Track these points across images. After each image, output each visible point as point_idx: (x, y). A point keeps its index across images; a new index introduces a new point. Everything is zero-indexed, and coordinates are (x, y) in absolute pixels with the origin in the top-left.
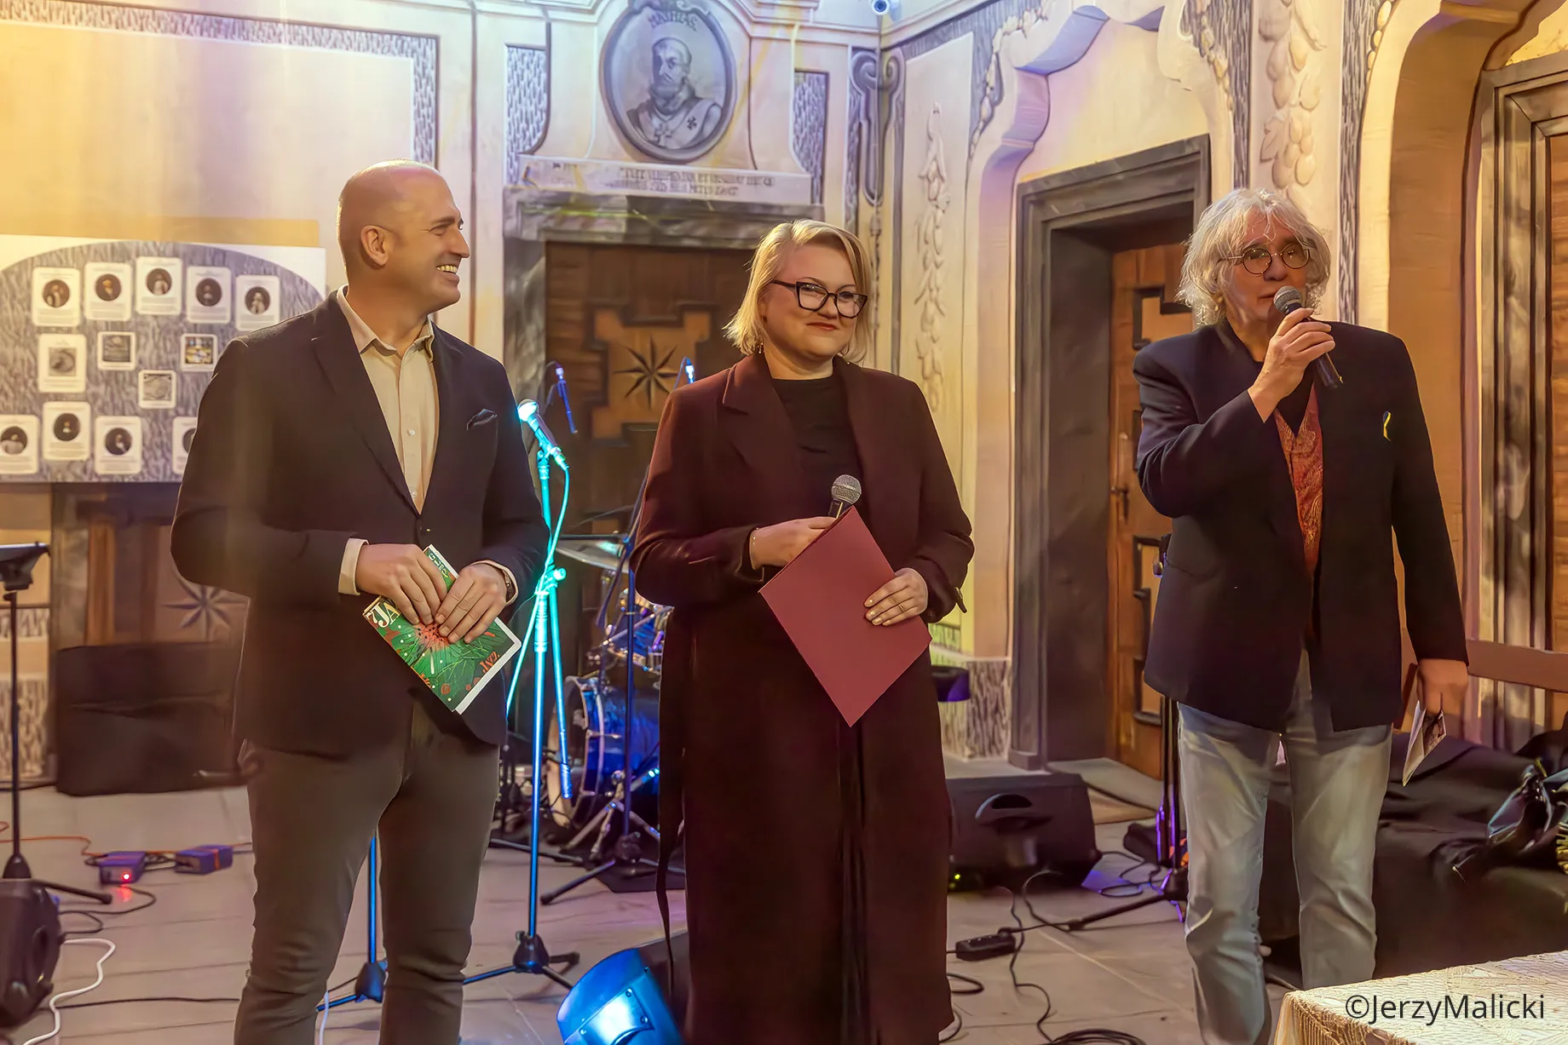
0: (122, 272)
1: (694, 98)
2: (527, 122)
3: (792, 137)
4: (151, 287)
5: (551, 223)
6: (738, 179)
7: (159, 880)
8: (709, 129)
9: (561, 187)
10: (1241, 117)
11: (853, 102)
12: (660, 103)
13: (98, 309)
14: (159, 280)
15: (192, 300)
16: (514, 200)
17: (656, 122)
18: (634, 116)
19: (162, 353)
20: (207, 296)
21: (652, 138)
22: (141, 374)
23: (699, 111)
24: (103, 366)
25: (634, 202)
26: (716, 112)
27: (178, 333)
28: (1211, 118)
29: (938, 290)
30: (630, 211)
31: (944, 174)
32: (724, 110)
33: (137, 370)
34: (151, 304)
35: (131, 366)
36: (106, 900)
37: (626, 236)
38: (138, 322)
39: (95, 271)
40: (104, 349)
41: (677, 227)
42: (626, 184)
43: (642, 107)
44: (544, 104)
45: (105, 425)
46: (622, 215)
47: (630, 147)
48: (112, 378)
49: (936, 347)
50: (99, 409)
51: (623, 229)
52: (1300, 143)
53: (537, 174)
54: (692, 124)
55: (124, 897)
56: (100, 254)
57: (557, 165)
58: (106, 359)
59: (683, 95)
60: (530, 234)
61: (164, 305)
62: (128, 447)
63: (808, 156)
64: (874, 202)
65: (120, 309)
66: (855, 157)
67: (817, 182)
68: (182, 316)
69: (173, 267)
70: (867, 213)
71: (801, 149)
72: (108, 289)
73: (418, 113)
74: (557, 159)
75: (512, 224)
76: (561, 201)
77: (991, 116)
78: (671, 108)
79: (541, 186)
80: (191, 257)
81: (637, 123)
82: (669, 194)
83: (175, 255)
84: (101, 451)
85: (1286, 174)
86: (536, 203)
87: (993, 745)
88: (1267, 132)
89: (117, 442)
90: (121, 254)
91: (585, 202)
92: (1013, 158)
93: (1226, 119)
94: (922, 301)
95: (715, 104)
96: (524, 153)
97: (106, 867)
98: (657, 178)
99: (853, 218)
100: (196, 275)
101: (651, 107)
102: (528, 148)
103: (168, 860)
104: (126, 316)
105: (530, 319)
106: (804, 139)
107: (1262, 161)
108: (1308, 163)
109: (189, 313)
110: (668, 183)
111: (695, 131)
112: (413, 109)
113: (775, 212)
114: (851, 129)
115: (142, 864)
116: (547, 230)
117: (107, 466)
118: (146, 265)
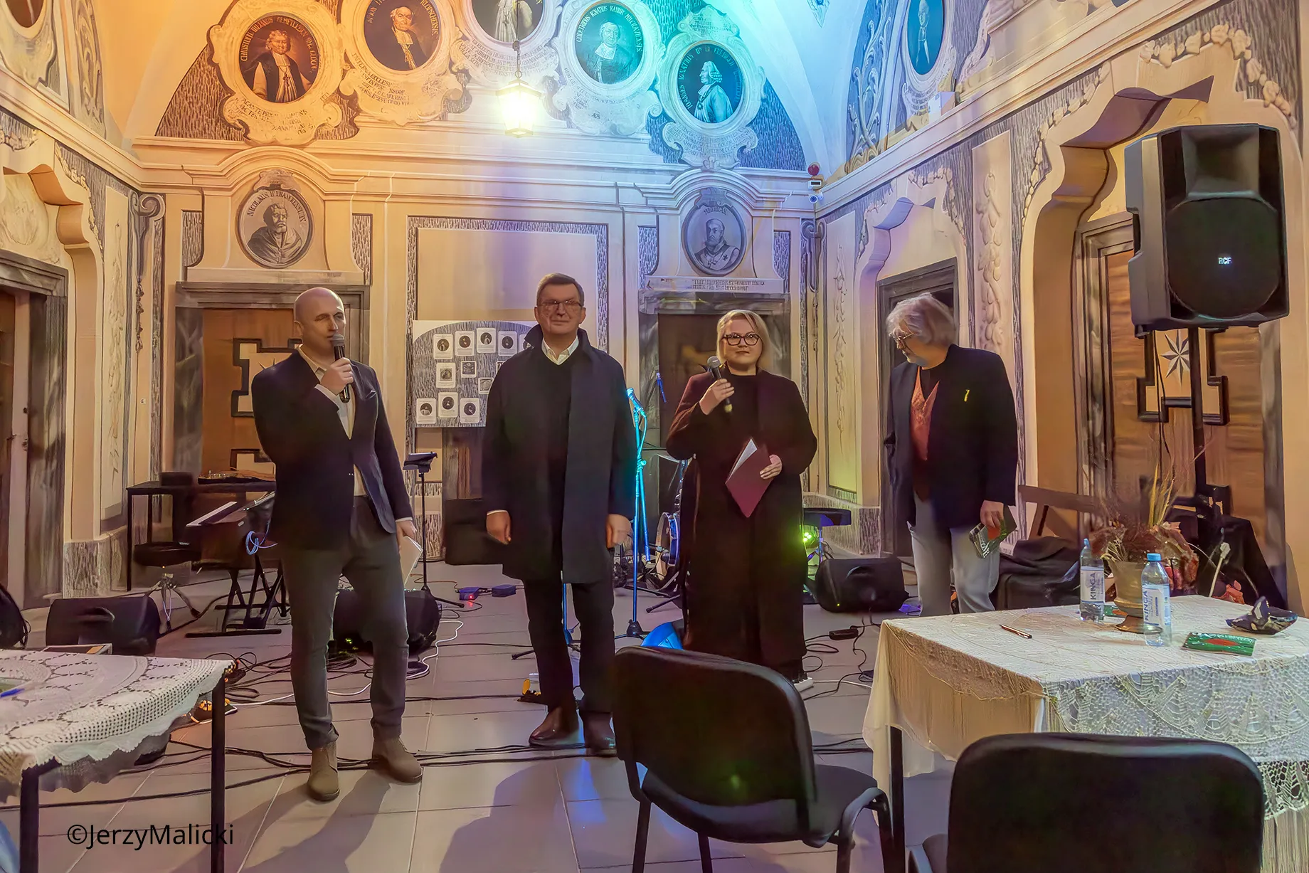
0: (471, 334)
1: (726, 246)
2: (648, 260)
3: (773, 261)
4: (483, 341)
5: (661, 306)
6: (749, 282)
7: (483, 599)
8: (733, 261)
9: (664, 289)
10: (970, 249)
11: (802, 245)
12: (709, 249)
13: (462, 352)
14: (486, 338)
15: (501, 346)
16: (643, 296)
17: (709, 258)
18: (698, 255)
19: (488, 369)
20: (507, 344)
21: (706, 265)
22: (479, 379)
23: (728, 252)
24: (463, 376)
25: (699, 295)
26: (737, 252)
27: (494, 362)
28: (957, 250)
29: (843, 331)
30: (698, 300)
31: (844, 277)
32: (741, 251)
33: (478, 377)
34: (483, 348)
35: (475, 376)
36: (462, 606)
37: (695, 310)
38: (478, 355)
39: (459, 334)
40: (463, 369)
41: (720, 306)
42: (695, 287)
43: (701, 252)
44: (656, 252)
45: (464, 401)
46: (693, 302)
47: (696, 269)
48: (468, 382)
49: (842, 359)
50: (461, 396)
51: (694, 308)
52: (994, 261)
53: (653, 284)
54: (726, 257)
55: (469, 605)
56: (460, 327)
57: (662, 280)
58: (463, 373)
59: (721, 245)
60: (651, 311)
61: (489, 349)
62: (474, 412)
63: (782, 270)
64: (814, 291)
65: (469, 351)
66: (805, 270)
67: (786, 283)
68: (497, 353)
69: (492, 331)
70: (811, 296)
71: (778, 267)
72: (465, 342)
73: (599, 259)
74: (662, 277)
75: (642, 307)
76: (666, 295)
77: (864, 250)
78: (715, 251)
79: (656, 289)
80: (500, 327)
81: (699, 259)
82: (715, 291)
83: (493, 327)
84: (463, 414)
85: (989, 276)
86: (653, 297)
87: (874, 548)
88: (980, 256)
89: (469, 409)
90: (469, 327)
91: (676, 296)
92: (875, 269)
93: (963, 249)
94: (836, 338)
95: (736, 248)
96: (648, 274)
97: (463, 594)
98: (711, 282)
99: (804, 300)
100: (502, 335)
101: (706, 251)
102: (649, 272)
103: (489, 591)
104: (473, 354)
105: (651, 350)
106: (780, 263)
107: (979, 270)
108: (998, 270)
109: (499, 352)
110: (715, 286)
111: (727, 260)
112: (596, 257)
113: (766, 297)
114: (802, 257)
115: (477, 593)
116: (659, 309)
117: (466, 420)
118: (480, 331)
